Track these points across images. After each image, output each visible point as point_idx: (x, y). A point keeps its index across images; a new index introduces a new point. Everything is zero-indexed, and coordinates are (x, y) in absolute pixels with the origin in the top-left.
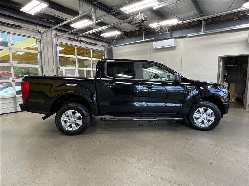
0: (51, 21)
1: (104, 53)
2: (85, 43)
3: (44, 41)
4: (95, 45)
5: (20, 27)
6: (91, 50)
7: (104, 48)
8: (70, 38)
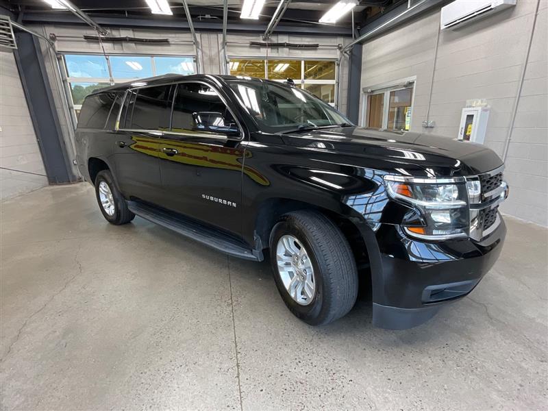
0: (208, 16)
1: (338, 65)
2: (289, 49)
3: (205, 58)
4: (315, 47)
5: (165, 42)
6: (303, 63)
7: (338, 52)
8: (253, 44)
